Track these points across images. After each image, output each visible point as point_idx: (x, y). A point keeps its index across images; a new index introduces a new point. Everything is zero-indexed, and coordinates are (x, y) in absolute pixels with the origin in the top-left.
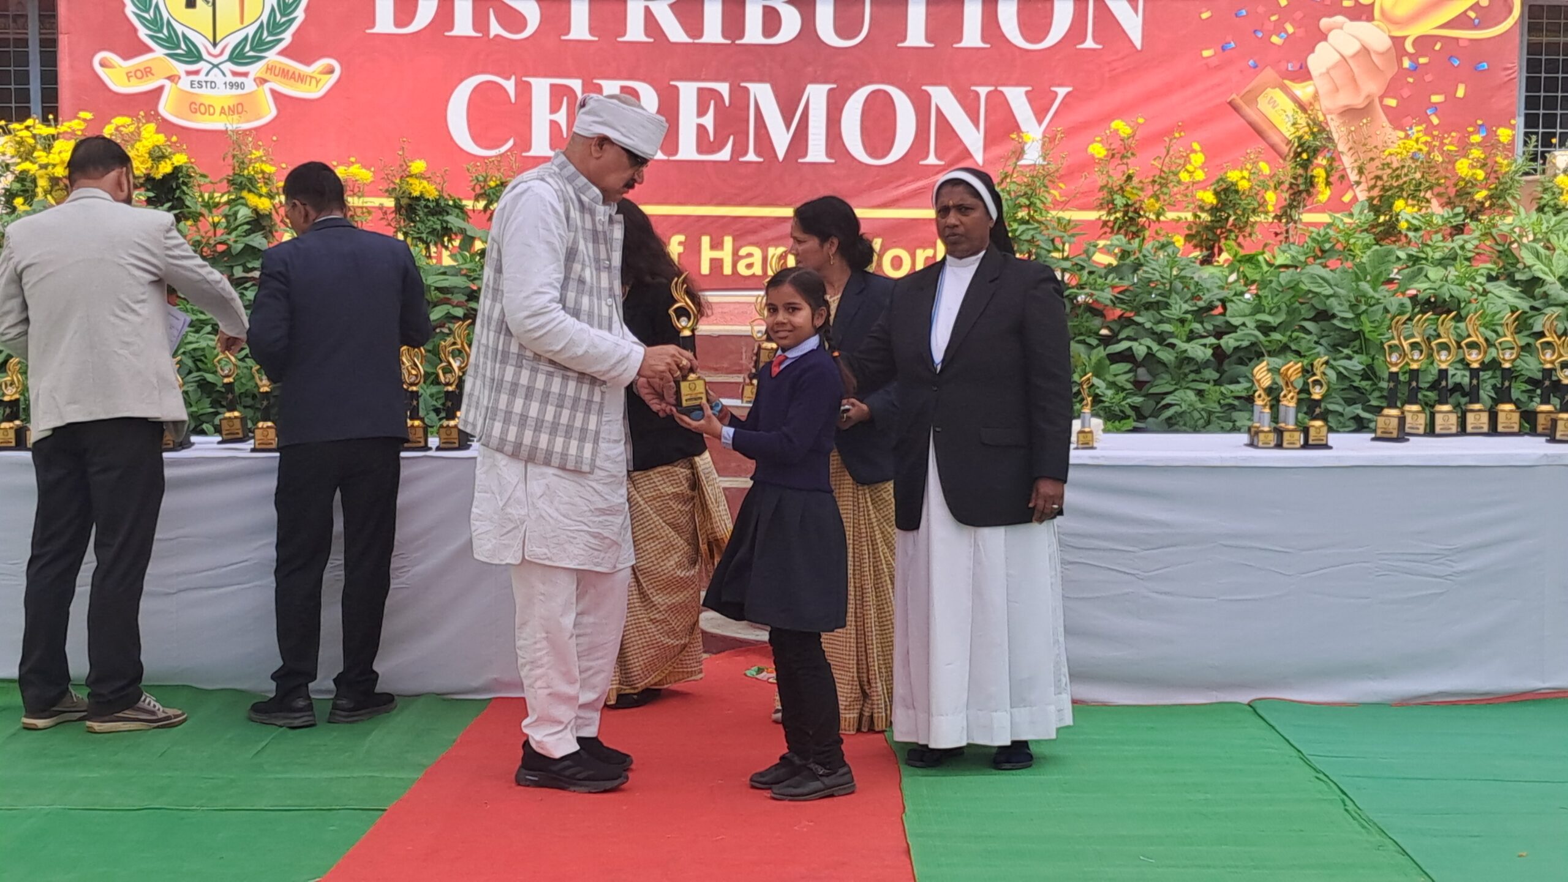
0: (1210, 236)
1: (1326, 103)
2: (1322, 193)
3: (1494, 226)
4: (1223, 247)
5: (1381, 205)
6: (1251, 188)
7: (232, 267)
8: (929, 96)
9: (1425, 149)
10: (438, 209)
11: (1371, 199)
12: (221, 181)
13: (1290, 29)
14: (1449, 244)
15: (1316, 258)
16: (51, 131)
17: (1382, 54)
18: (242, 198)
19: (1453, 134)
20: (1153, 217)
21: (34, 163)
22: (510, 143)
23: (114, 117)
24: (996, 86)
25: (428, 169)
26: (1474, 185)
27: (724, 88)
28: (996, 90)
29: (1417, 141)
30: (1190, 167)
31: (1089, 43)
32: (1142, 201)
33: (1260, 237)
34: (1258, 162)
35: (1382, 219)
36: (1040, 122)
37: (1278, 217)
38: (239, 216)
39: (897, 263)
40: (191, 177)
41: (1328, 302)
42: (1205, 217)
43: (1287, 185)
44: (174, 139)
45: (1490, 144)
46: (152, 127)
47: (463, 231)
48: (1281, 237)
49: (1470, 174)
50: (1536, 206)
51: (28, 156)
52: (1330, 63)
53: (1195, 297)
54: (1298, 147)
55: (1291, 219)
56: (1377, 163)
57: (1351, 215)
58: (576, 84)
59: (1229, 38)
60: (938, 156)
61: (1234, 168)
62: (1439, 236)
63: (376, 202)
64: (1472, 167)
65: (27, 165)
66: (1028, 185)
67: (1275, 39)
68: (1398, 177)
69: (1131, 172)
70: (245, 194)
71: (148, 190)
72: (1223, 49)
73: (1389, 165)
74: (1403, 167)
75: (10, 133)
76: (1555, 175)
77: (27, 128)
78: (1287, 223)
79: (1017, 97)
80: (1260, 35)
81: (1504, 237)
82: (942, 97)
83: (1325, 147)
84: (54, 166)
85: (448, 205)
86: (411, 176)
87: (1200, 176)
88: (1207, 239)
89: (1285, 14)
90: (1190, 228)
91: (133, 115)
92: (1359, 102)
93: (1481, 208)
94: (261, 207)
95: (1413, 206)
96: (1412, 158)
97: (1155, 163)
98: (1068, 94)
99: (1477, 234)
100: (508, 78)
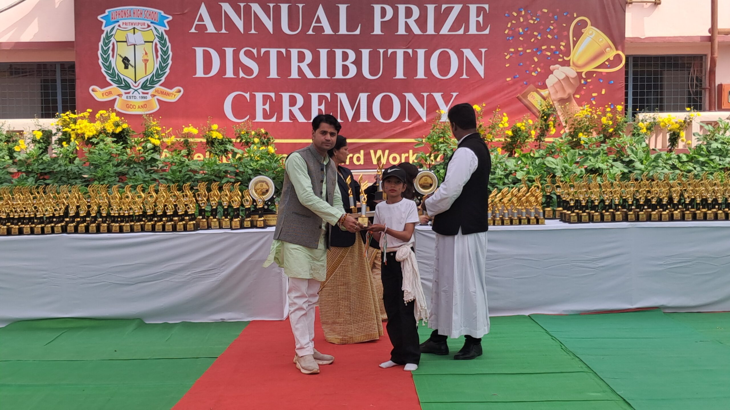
0: (511, 147)
1: (553, 97)
2: (553, 131)
3: (616, 141)
4: (516, 151)
5: (574, 134)
6: (526, 129)
7: (146, 166)
8: (405, 97)
9: (590, 114)
10: (222, 143)
11: (571, 132)
12: (140, 134)
13: (539, 70)
14: (599, 149)
15: (550, 154)
16: (76, 116)
17: (572, 78)
18: (148, 140)
19: (600, 108)
20: (489, 140)
21: (69, 128)
22: (248, 117)
23: (99, 110)
24: (430, 92)
25: (219, 128)
26: (609, 127)
27: (328, 95)
28: (430, 94)
29: (587, 110)
30: (503, 122)
31: (464, 76)
32: (485, 135)
33: (529, 147)
34: (527, 120)
35: (575, 140)
36: (447, 106)
37: (536, 140)
38: (148, 146)
39: (395, 159)
40: (128, 132)
41: (555, 170)
42: (509, 140)
43: (539, 127)
44: (123, 118)
45: (614, 111)
46: (114, 114)
47: (233, 151)
48: (537, 147)
49: (607, 122)
50: (631, 133)
51: (67, 125)
52: (554, 83)
53: (505, 169)
54: (543, 113)
55: (541, 140)
56: (572, 119)
57: (562, 138)
58: (273, 95)
59: (516, 73)
60: (409, 119)
61: (519, 122)
62: (595, 146)
63: (199, 140)
64: (607, 120)
65: (67, 129)
66: (443, 129)
67: (533, 74)
68: (580, 124)
69: (481, 124)
70: (150, 138)
71: (112, 137)
72: (514, 78)
73: (576, 120)
74: (582, 120)
75: (60, 117)
76: (638, 122)
77: (67, 115)
78: (540, 142)
79: (438, 97)
80: (528, 72)
81: (620, 145)
82: (410, 97)
83: (553, 114)
84: (77, 129)
85: (226, 141)
86: (212, 130)
87: (507, 125)
88: (510, 148)
89: (537, 64)
90: (503, 144)
91: (107, 110)
92: (565, 96)
93: (611, 135)
94: (156, 143)
95: (586, 135)
96: (586, 117)
97: (490, 121)
98: (457, 95)
99: (610, 144)
100: (247, 93)
